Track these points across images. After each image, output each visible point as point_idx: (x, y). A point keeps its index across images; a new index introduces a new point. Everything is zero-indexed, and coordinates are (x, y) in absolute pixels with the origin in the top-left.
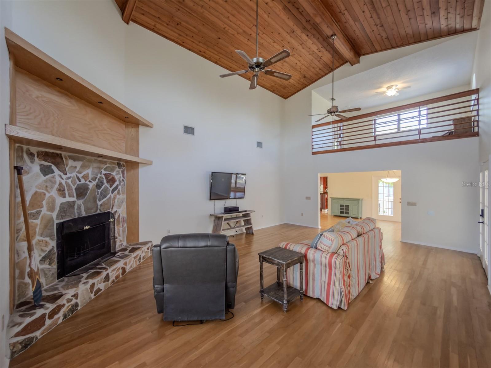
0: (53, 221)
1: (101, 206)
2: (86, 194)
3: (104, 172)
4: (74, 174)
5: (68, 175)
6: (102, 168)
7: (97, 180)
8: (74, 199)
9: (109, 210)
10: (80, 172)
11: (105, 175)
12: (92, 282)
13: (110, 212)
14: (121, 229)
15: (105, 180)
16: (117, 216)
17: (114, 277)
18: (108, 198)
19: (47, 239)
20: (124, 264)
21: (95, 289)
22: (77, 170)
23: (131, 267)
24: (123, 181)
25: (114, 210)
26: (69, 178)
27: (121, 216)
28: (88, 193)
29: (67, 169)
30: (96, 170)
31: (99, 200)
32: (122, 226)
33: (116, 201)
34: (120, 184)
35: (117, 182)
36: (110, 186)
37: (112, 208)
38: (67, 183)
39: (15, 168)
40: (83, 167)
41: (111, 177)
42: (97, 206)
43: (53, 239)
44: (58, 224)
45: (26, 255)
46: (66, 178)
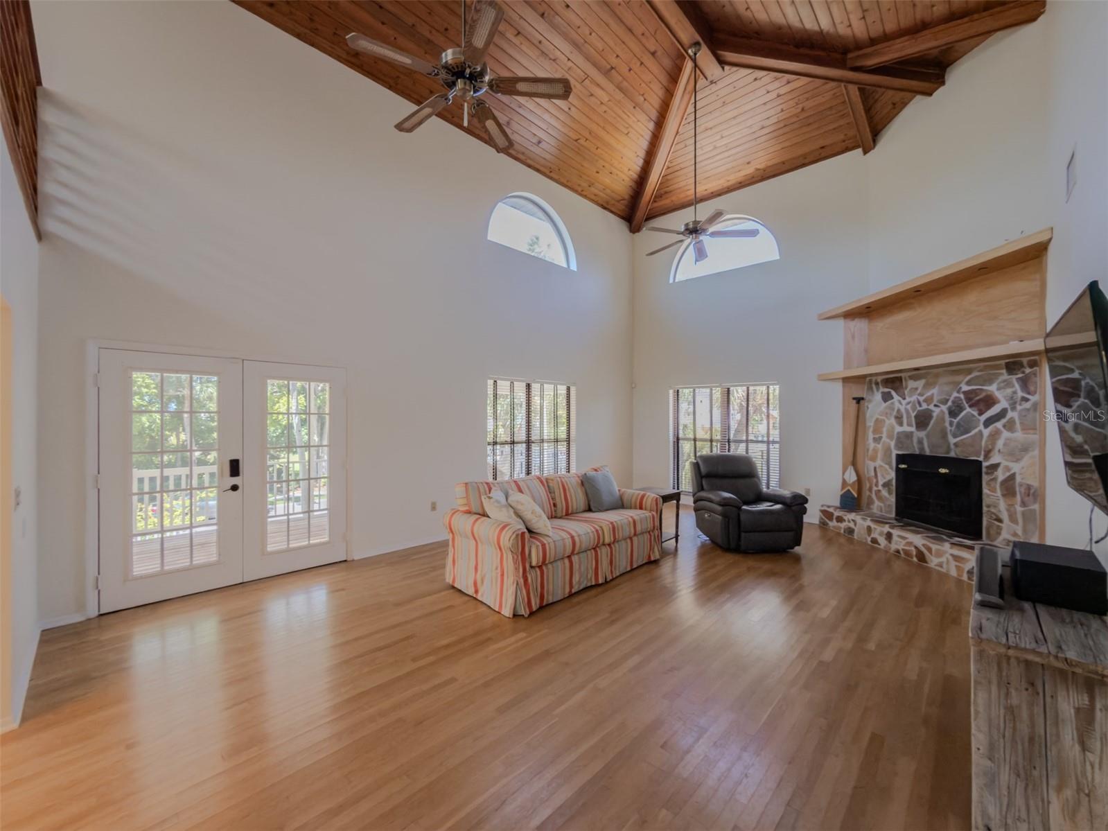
0: (891, 452)
1: (955, 446)
2: (928, 425)
3: (965, 388)
4: (914, 398)
5: (908, 399)
6: (960, 383)
7: (950, 403)
8: (913, 429)
9: (979, 456)
10: (921, 395)
11: (965, 393)
12: (869, 523)
13: (980, 463)
14: (1019, 509)
15: (965, 402)
16: (1001, 475)
17: (900, 547)
18: (976, 434)
19: (887, 467)
20: (923, 545)
21: (873, 536)
22: (918, 392)
23: (941, 567)
24: (1027, 400)
25: (994, 460)
26: (908, 403)
27: (1018, 479)
28: (932, 422)
29: (906, 392)
30: (946, 388)
31: (955, 436)
32: (1024, 504)
33: (1000, 444)
34: (1014, 409)
35: (1003, 404)
36: (981, 414)
37: (987, 456)
38: (907, 411)
39: (854, 399)
40: (928, 386)
41: (983, 395)
42: (949, 444)
43: (892, 470)
44: (897, 455)
45: (872, 473)
46: (905, 403)
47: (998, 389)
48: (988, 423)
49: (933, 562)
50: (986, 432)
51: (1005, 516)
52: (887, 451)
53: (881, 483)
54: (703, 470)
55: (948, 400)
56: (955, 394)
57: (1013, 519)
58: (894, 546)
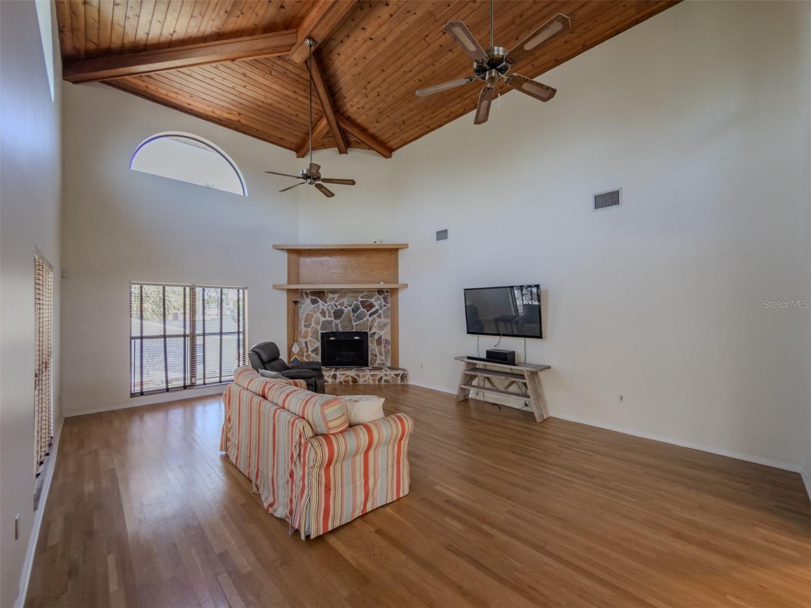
0: (319, 332)
1: (356, 326)
2: (341, 316)
3: (360, 300)
4: (332, 303)
5: (329, 304)
6: (358, 297)
7: (353, 306)
8: (333, 319)
9: (367, 330)
10: (337, 301)
11: (360, 302)
13: (366, 333)
14: (383, 349)
15: (360, 306)
16: (376, 337)
17: (342, 380)
18: (366, 320)
19: (315, 340)
20: (356, 375)
22: (335, 300)
23: (366, 382)
24: (386, 306)
25: (374, 330)
26: (329, 305)
27: (383, 337)
28: (344, 315)
29: (327, 300)
30: (351, 299)
31: (355, 322)
32: (385, 347)
33: (376, 324)
34: (381, 309)
35: (377, 307)
36: (368, 311)
37: (370, 329)
38: (327, 309)
39: (294, 302)
40: (340, 298)
41: (369, 303)
42: (353, 326)
43: (318, 341)
44: (321, 333)
45: (304, 345)
46: (327, 305)
47: (375, 301)
48: (370, 316)
49: (361, 381)
50: (370, 319)
51: (377, 353)
52: (315, 332)
53: (310, 350)
55: (351, 305)
56: (355, 302)
57: (381, 354)
58: (338, 380)
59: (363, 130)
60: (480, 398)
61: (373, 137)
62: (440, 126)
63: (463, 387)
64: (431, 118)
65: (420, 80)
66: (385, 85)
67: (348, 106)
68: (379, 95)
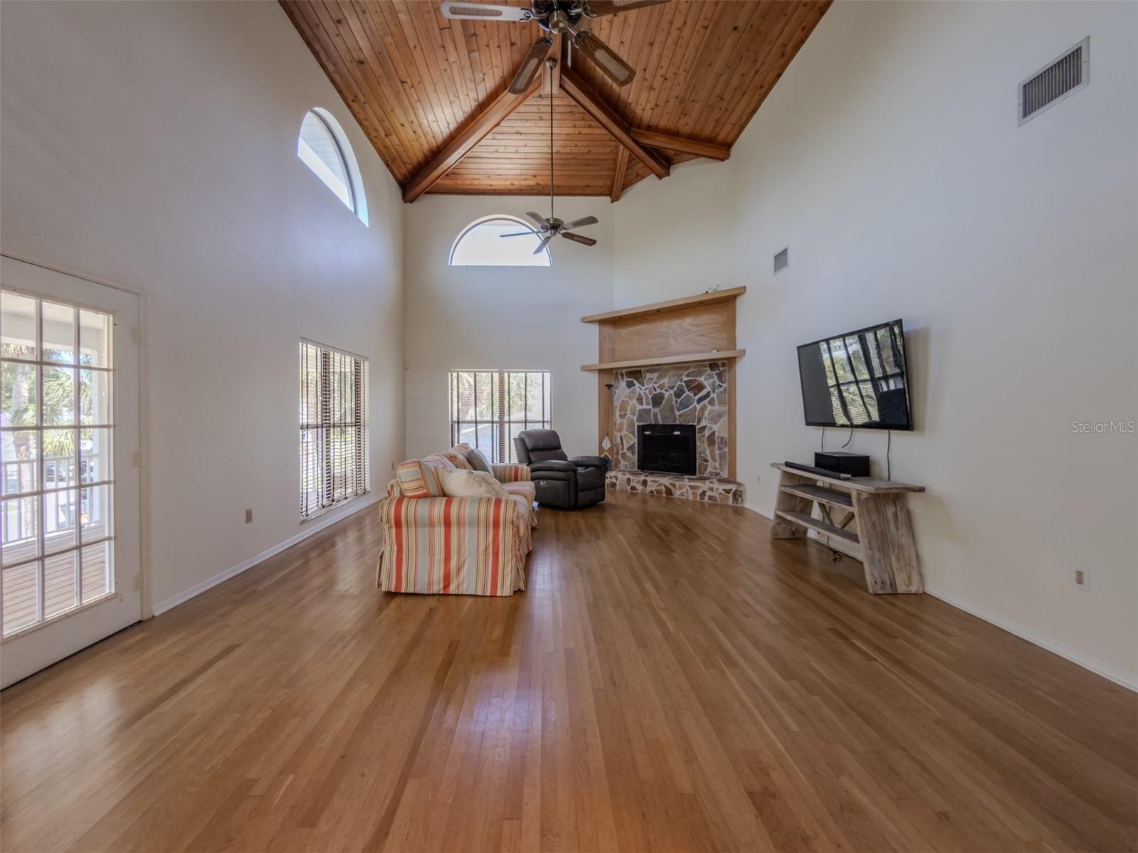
0: (634, 424)
1: (679, 417)
2: (661, 403)
3: (685, 379)
4: (650, 385)
5: (646, 386)
6: (682, 375)
7: (675, 389)
8: (650, 407)
9: (694, 422)
10: (656, 383)
11: (685, 382)
12: (628, 476)
13: (695, 426)
14: (717, 452)
15: (685, 388)
16: (707, 433)
17: (653, 489)
18: (692, 408)
19: (631, 435)
20: (670, 484)
21: (632, 484)
22: (654, 380)
23: (683, 495)
24: (721, 386)
25: (702, 424)
26: (646, 389)
27: (717, 434)
28: (664, 402)
29: (645, 381)
30: (674, 379)
31: (679, 411)
32: (720, 449)
33: (706, 413)
34: (714, 392)
35: (708, 389)
36: (695, 396)
37: (699, 421)
38: (645, 393)
39: (607, 386)
40: (660, 377)
41: (696, 383)
42: (675, 416)
43: (635, 437)
44: (638, 426)
45: (619, 441)
46: (644, 389)
48: (699, 401)
49: (677, 493)
51: (709, 458)
52: (631, 424)
53: (625, 447)
54: (530, 445)
55: (674, 387)
56: (679, 383)
57: (714, 459)
58: (648, 489)
59: (673, 134)
60: (824, 541)
61: (693, 138)
62: (779, 76)
63: (779, 513)
64: (757, 72)
65: (706, 28)
66: (664, 63)
67: (639, 111)
68: (665, 79)
